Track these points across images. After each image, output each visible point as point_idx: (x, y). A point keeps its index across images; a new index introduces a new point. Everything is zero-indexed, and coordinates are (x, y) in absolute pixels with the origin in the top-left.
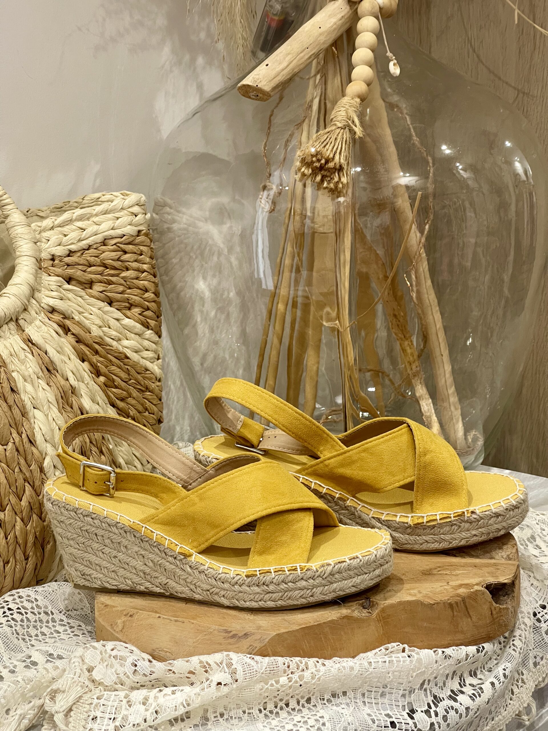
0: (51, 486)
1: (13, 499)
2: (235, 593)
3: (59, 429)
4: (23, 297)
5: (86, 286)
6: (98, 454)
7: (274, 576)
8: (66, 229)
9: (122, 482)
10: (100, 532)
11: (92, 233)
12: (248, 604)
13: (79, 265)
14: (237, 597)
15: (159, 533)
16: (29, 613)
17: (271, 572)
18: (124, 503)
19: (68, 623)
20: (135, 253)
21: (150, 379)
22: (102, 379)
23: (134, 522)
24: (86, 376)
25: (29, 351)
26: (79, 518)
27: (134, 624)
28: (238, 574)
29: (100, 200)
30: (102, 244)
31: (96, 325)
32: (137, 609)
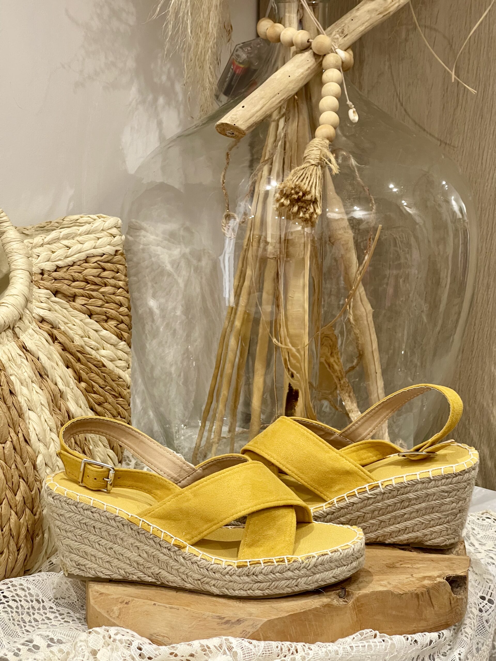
0: (52, 482)
1: (9, 494)
2: (226, 582)
3: (50, 430)
4: (19, 307)
5: (71, 299)
7: (263, 567)
8: (54, 247)
9: (119, 480)
10: (98, 525)
11: (76, 251)
12: (237, 593)
13: (65, 279)
14: (226, 586)
15: (155, 526)
16: (23, 600)
17: (260, 563)
18: (120, 498)
19: (58, 611)
20: (113, 271)
21: (122, 386)
22: (83, 385)
23: (132, 516)
24: (72, 382)
25: (24, 357)
26: (80, 512)
27: (130, 611)
28: (230, 565)
29: (78, 221)
30: (84, 261)
31: (78, 335)
32: (132, 597)
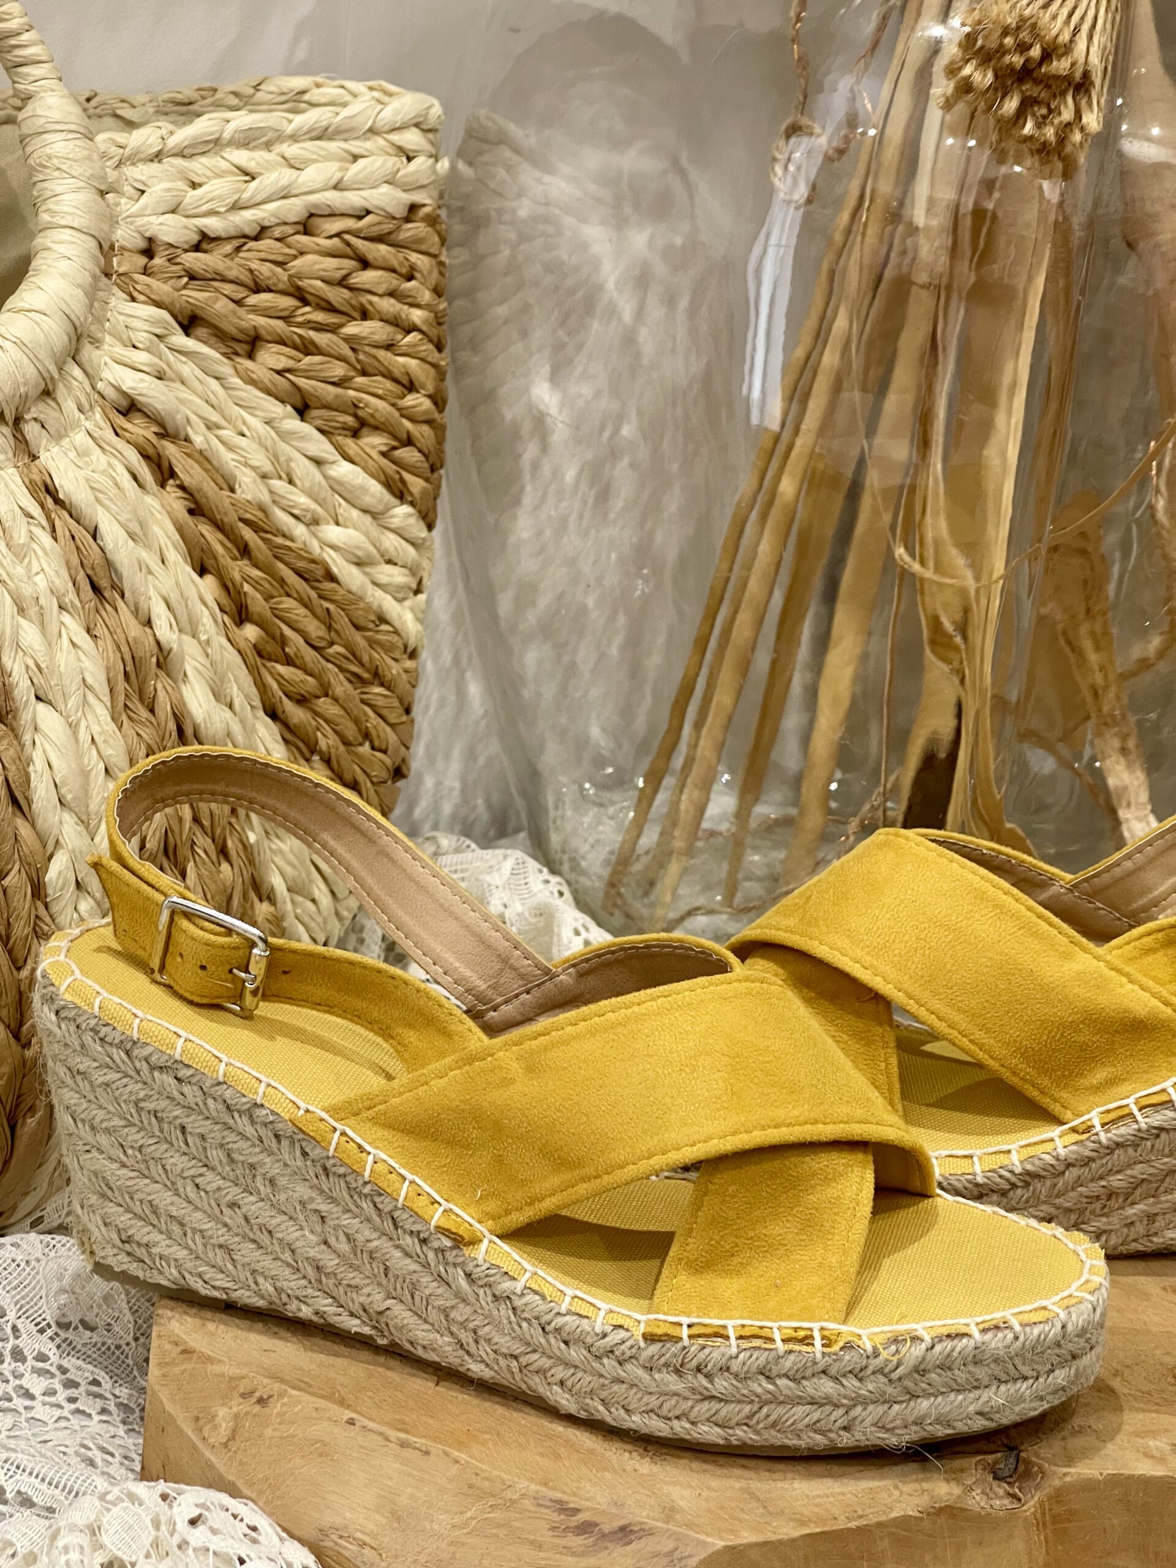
0: (62, 958)
2: (602, 1380)
3: (106, 770)
4: (43, 355)
5: (239, 347)
6: (214, 857)
7: (734, 1350)
8: (198, 166)
9: (284, 977)
10: (196, 1124)
11: (274, 189)
12: (636, 1421)
13: (224, 280)
14: (604, 1394)
15: (383, 1156)
17: (727, 1338)
18: (281, 1042)
19: (63, 1370)
20: (394, 271)
21: (388, 648)
22: (251, 632)
23: (307, 1111)
24: (206, 619)
25: (44, 523)
26: (138, 1072)
27: (268, 1432)
28: (621, 1327)
29: (306, 97)
30: (300, 228)
31: (253, 468)
32: (283, 1381)
